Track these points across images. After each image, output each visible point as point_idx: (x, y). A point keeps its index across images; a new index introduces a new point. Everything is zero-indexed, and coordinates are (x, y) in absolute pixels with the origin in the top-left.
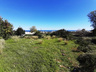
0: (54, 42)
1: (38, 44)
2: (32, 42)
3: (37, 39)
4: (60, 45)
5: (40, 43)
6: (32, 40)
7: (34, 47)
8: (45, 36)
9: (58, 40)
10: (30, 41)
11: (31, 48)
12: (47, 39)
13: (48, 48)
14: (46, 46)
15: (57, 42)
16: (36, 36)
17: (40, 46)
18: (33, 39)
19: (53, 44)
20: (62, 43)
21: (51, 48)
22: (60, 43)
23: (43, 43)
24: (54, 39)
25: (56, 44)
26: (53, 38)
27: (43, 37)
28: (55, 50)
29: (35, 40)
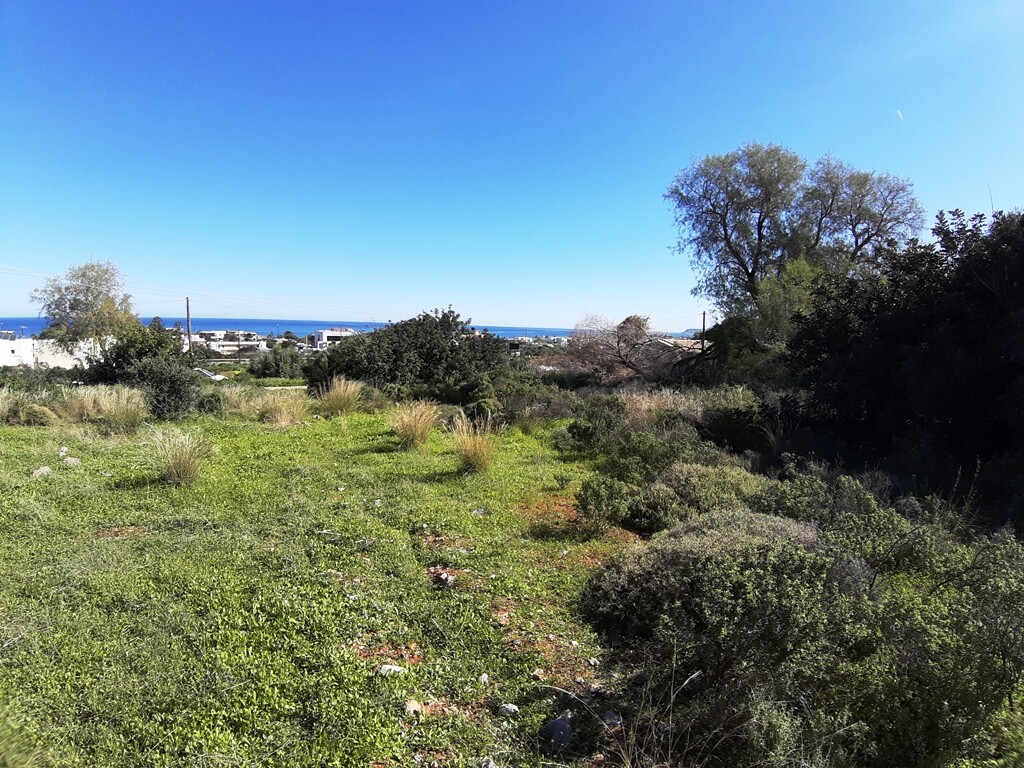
0: (341, 456)
1: (140, 483)
2: (71, 461)
3: (131, 425)
4: (413, 478)
5: (171, 478)
6: (68, 440)
7: (99, 528)
8: (233, 392)
9: (392, 433)
10: (35, 450)
11: (60, 543)
12: (262, 417)
13: (275, 529)
14: (254, 509)
15: (380, 450)
16: (126, 391)
17: (170, 515)
18: (76, 431)
19: (330, 477)
20: (436, 460)
21: (305, 522)
22: (410, 460)
23: (213, 474)
24: (343, 421)
25: (364, 472)
26: (330, 412)
27: (210, 405)
28: (347, 546)
29: (113, 443)
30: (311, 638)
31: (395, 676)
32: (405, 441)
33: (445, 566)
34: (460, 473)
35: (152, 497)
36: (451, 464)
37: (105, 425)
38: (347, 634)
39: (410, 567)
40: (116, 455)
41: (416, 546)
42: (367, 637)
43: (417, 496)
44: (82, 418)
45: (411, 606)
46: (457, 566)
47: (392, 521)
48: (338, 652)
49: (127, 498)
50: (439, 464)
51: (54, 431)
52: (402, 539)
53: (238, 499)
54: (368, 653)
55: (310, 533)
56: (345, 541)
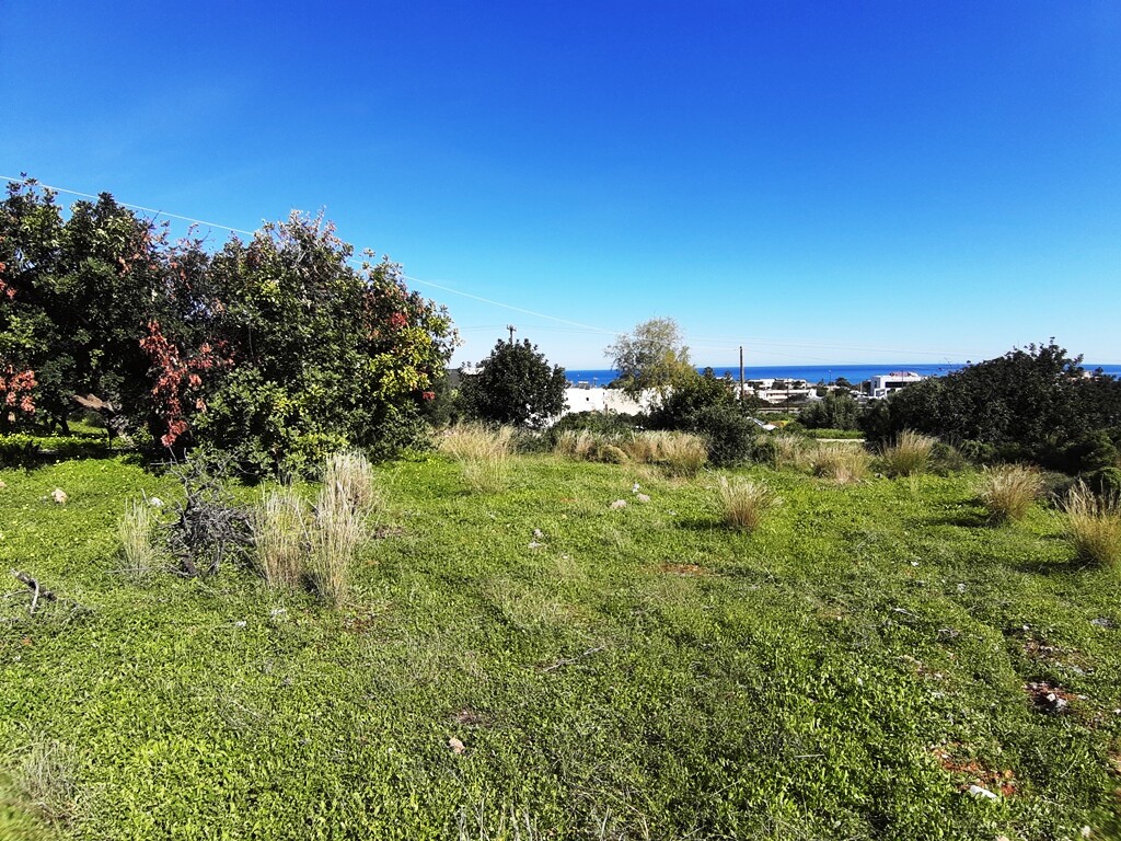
0: (913, 523)
1: (702, 526)
2: (644, 498)
3: (692, 470)
4: (1007, 563)
5: (733, 524)
6: (641, 479)
7: (668, 563)
8: (787, 442)
9: (976, 502)
10: (612, 485)
11: (634, 569)
12: (819, 471)
13: (840, 596)
14: (817, 569)
15: (961, 523)
16: (687, 438)
17: (729, 560)
18: (645, 471)
19: (902, 549)
20: (1038, 544)
21: (875, 596)
22: (1001, 540)
23: (774, 526)
24: (913, 482)
25: (944, 548)
26: (899, 470)
27: (764, 455)
28: (926, 632)
29: (676, 485)
30: (886, 727)
31: (985, 802)
32: (995, 515)
33: (1053, 684)
34: (1073, 565)
35: (714, 540)
36: (1060, 552)
37: (670, 468)
38: (928, 736)
39: (1007, 676)
40: (680, 496)
41: (1012, 651)
42: (952, 746)
43: (1015, 587)
44: (648, 460)
45: (1007, 724)
46: (1069, 688)
47: (980, 613)
48: (917, 753)
49: (692, 537)
50: (1041, 550)
51: (625, 469)
52: (995, 640)
53: (800, 557)
54: (953, 764)
55: (881, 608)
56: (925, 627)
